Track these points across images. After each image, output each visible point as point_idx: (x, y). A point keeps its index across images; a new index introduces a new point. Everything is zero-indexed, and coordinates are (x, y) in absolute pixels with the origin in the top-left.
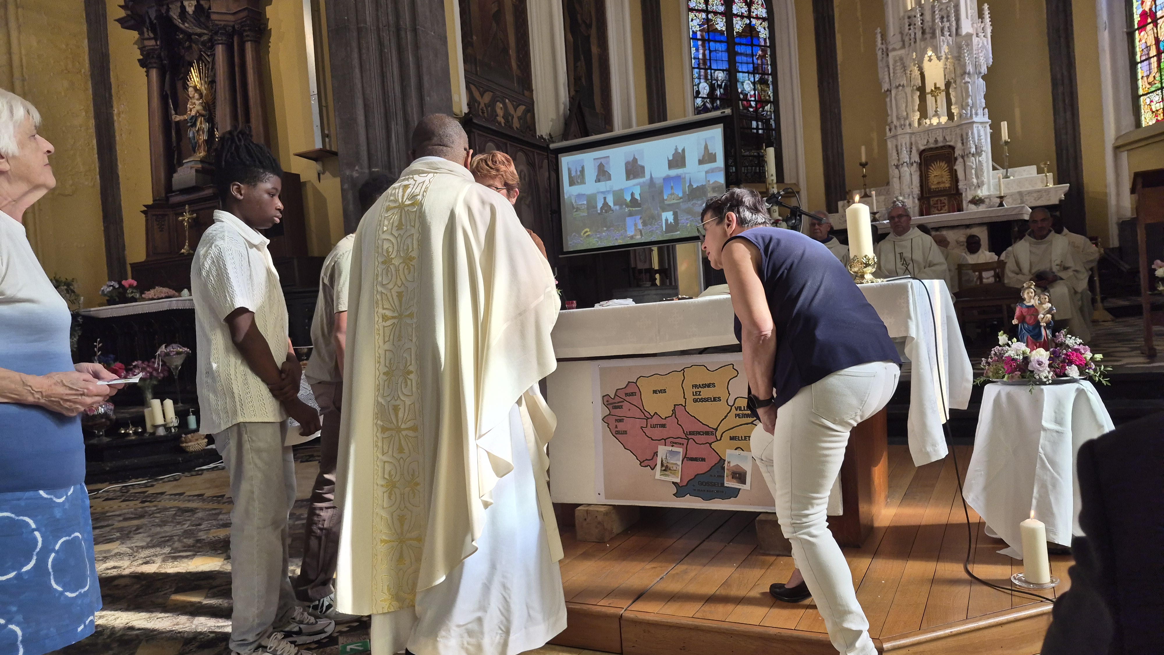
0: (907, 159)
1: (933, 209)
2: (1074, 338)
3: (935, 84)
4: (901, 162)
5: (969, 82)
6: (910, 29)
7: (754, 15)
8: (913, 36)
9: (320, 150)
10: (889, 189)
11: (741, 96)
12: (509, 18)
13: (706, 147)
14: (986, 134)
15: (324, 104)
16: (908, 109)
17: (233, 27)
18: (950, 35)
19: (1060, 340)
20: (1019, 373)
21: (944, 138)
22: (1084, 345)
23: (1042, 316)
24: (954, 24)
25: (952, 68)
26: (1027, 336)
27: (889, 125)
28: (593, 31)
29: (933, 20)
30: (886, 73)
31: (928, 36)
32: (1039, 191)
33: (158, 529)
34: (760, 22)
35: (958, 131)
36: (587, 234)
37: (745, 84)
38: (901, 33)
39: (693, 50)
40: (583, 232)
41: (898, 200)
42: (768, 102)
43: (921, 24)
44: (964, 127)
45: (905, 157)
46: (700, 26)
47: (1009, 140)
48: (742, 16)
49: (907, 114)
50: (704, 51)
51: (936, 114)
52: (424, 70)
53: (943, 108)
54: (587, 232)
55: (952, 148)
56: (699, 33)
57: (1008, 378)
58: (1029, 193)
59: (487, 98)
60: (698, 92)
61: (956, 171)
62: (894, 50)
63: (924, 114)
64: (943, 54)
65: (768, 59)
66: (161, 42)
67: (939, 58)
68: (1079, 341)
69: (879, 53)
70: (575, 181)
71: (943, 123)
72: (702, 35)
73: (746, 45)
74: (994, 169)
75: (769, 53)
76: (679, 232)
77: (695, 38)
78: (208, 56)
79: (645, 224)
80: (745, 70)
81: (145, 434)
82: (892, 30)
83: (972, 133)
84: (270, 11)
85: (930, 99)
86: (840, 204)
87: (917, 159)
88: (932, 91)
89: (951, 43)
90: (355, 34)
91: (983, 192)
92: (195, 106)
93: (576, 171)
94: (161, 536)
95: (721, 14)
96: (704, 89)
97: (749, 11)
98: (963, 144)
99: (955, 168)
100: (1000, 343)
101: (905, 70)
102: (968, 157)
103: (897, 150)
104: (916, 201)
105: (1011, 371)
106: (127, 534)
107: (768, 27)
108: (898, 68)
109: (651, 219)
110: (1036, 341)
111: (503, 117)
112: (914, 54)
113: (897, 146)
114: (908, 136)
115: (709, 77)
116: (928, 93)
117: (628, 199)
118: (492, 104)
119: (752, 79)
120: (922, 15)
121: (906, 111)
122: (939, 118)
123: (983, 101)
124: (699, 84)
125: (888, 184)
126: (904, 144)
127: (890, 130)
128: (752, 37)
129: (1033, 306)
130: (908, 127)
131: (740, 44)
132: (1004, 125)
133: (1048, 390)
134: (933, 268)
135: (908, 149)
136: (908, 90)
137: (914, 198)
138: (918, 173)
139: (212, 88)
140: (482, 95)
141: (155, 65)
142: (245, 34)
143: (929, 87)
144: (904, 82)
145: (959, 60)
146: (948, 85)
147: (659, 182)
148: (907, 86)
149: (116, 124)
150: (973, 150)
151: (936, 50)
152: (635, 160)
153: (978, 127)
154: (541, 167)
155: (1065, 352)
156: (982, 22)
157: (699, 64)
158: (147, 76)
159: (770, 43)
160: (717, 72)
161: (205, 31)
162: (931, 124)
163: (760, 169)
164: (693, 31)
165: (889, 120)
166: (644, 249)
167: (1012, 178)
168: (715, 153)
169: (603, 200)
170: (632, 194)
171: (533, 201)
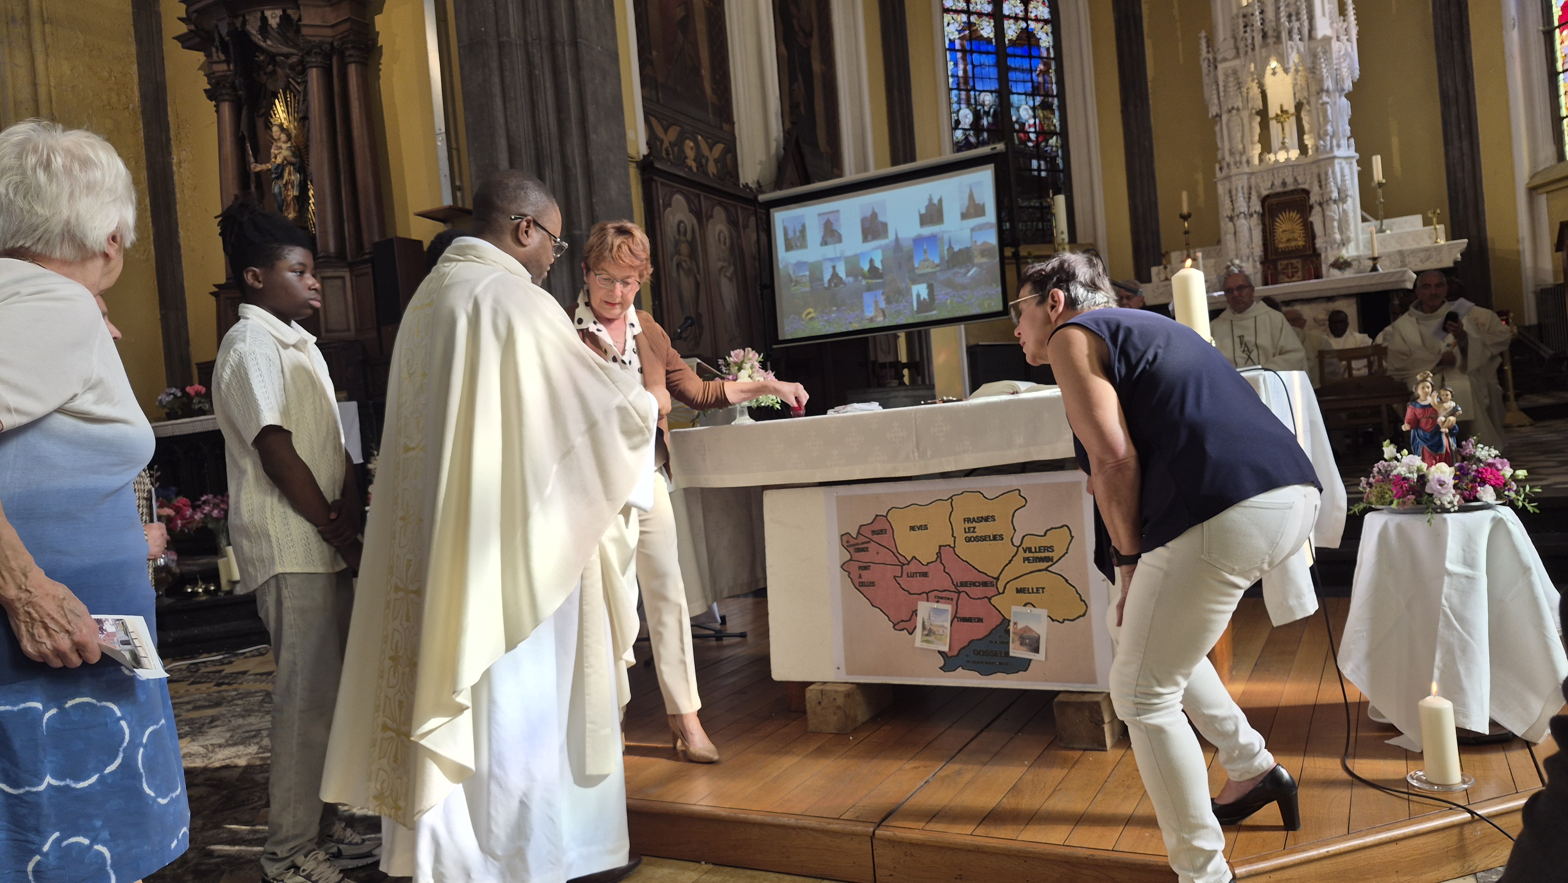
0: (1244, 209)
1: (1281, 277)
2: (1487, 448)
3: (1281, 106)
4: (1237, 212)
5: (1327, 103)
6: (1245, 32)
7: (1032, 16)
8: (1250, 41)
9: (450, 208)
10: (1220, 249)
11: (1017, 126)
12: (701, 26)
13: (971, 197)
14: (1352, 173)
15: (454, 145)
16: (1245, 140)
17: (332, 44)
18: (1300, 40)
19: (1468, 451)
20: (1413, 497)
21: (1296, 180)
22: (1501, 457)
23: (1443, 419)
24: (1306, 23)
25: (1304, 83)
26: (1423, 446)
27: (1220, 162)
28: (815, 41)
29: (1278, 19)
30: (1215, 92)
31: (1271, 41)
32: (1427, 250)
33: (240, 721)
34: (1040, 25)
35: (1315, 170)
36: (810, 316)
37: (1021, 110)
38: (1235, 38)
39: (951, 65)
40: (805, 313)
41: (1233, 265)
42: (1052, 133)
43: (1262, 24)
44: (1322, 163)
45: (1242, 205)
46: (960, 32)
47: (1384, 181)
48: (1016, 18)
49: (1244, 147)
50: (966, 65)
51: (1284, 147)
52: (589, 97)
53: (1292, 138)
54: (809, 313)
55: (1307, 192)
56: (957, 43)
57: (1398, 504)
58: (1413, 252)
59: (673, 134)
60: (958, 122)
61: (1311, 223)
62: (1225, 60)
63: (1267, 147)
64: (1291, 65)
65: (1053, 75)
66: (235, 66)
67: (1286, 71)
68: (1494, 452)
69: (1205, 65)
70: (793, 245)
71: (1293, 159)
72: (962, 45)
73: (1022, 57)
74: (1364, 220)
75: (1053, 67)
76: (935, 312)
77: (952, 49)
78: (298, 83)
79: (888, 301)
80: (1021, 90)
81: (220, 593)
82: (1222, 33)
83: (1333, 172)
84: (380, 22)
85: (1274, 126)
86: (1154, 270)
87: (1258, 208)
88: (1277, 115)
89: (1302, 49)
90: (495, 51)
91: (1349, 252)
92: (281, 152)
93: (795, 231)
94: (244, 730)
95: (988, 15)
96: (966, 116)
97: (1026, 11)
98: (1320, 186)
99: (1311, 219)
100: (1386, 456)
101: (1240, 88)
102: (1328, 204)
103: (1231, 197)
104: (1258, 265)
105: (1402, 495)
106: (200, 728)
107: (1052, 33)
108: (1231, 84)
109: (897, 295)
110: (1435, 453)
111: (695, 160)
112: (1252, 65)
113: (1230, 192)
114: (1245, 177)
115: (973, 101)
116: (1272, 119)
117: (866, 267)
118: (679, 143)
119: (1031, 103)
120: (1262, 12)
121: (1242, 143)
122: (1288, 152)
123: (1348, 128)
124: (958, 111)
125: (1219, 242)
126: (1240, 189)
127: (1221, 169)
128: (1030, 46)
129: (1430, 406)
130: (1245, 165)
131: (1015, 56)
132: (1377, 161)
133: (1453, 520)
134: (1286, 356)
135: (1246, 195)
136: (1245, 114)
137: (1254, 261)
138: (1260, 227)
139: (304, 126)
140: (666, 131)
141: (227, 97)
142: (348, 53)
143: (1273, 110)
144: (1239, 103)
145: (1314, 73)
146: (1299, 107)
147: (907, 245)
148: (1244, 109)
149: (176, 177)
150: (1335, 195)
151: (1282, 59)
152: (874, 215)
153: (1341, 164)
154: (746, 226)
155: (1474, 467)
156: (1344, 21)
157: (958, 84)
158: (217, 111)
159: (1055, 53)
160: (983, 94)
161: (294, 51)
162: (1277, 161)
163: (1043, 225)
164: (950, 40)
165: (1220, 156)
166: (887, 335)
167: (1388, 232)
168: (984, 205)
169: (831, 270)
170: (871, 261)
171: (736, 272)
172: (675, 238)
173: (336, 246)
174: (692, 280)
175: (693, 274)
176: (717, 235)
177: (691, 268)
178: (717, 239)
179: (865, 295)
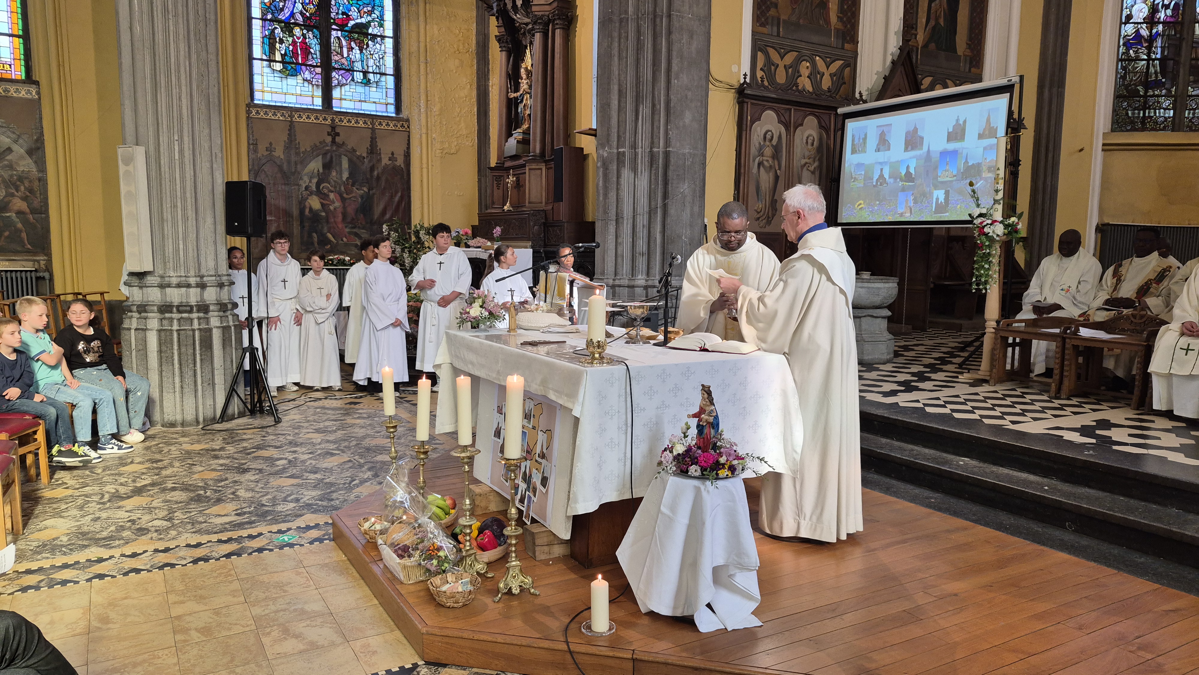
13: (988, 120)
17: (548, 16)
36: (860, 207)
54: (860, 204)
59: (789, 58)
66: (506, 30)
70: (857, 149)
76: (947, 214)
90: (618, 25)
92: (523, 85)
93: (859, 138)
96: (1140, 11)
109: (923, 197)
117: (903, 171)
118: (795, 66)
124: (1132, 6)
140: (782, 58)
141: (504, 49)
142: (556, 22)
147: (935, 157)
149: (490, 94)
152: (915, 130)
161: (530, 21)
168: (997, 127)
169: (879, 171)
170: (908, 167)
171: (820, 167)
172: (760, 143)
173: (540, 149)
174: (772, 175)
175: (773, 170)
176: (805, 139)
177: (772, 164)
178: (805, 141)
179: (900, 194)
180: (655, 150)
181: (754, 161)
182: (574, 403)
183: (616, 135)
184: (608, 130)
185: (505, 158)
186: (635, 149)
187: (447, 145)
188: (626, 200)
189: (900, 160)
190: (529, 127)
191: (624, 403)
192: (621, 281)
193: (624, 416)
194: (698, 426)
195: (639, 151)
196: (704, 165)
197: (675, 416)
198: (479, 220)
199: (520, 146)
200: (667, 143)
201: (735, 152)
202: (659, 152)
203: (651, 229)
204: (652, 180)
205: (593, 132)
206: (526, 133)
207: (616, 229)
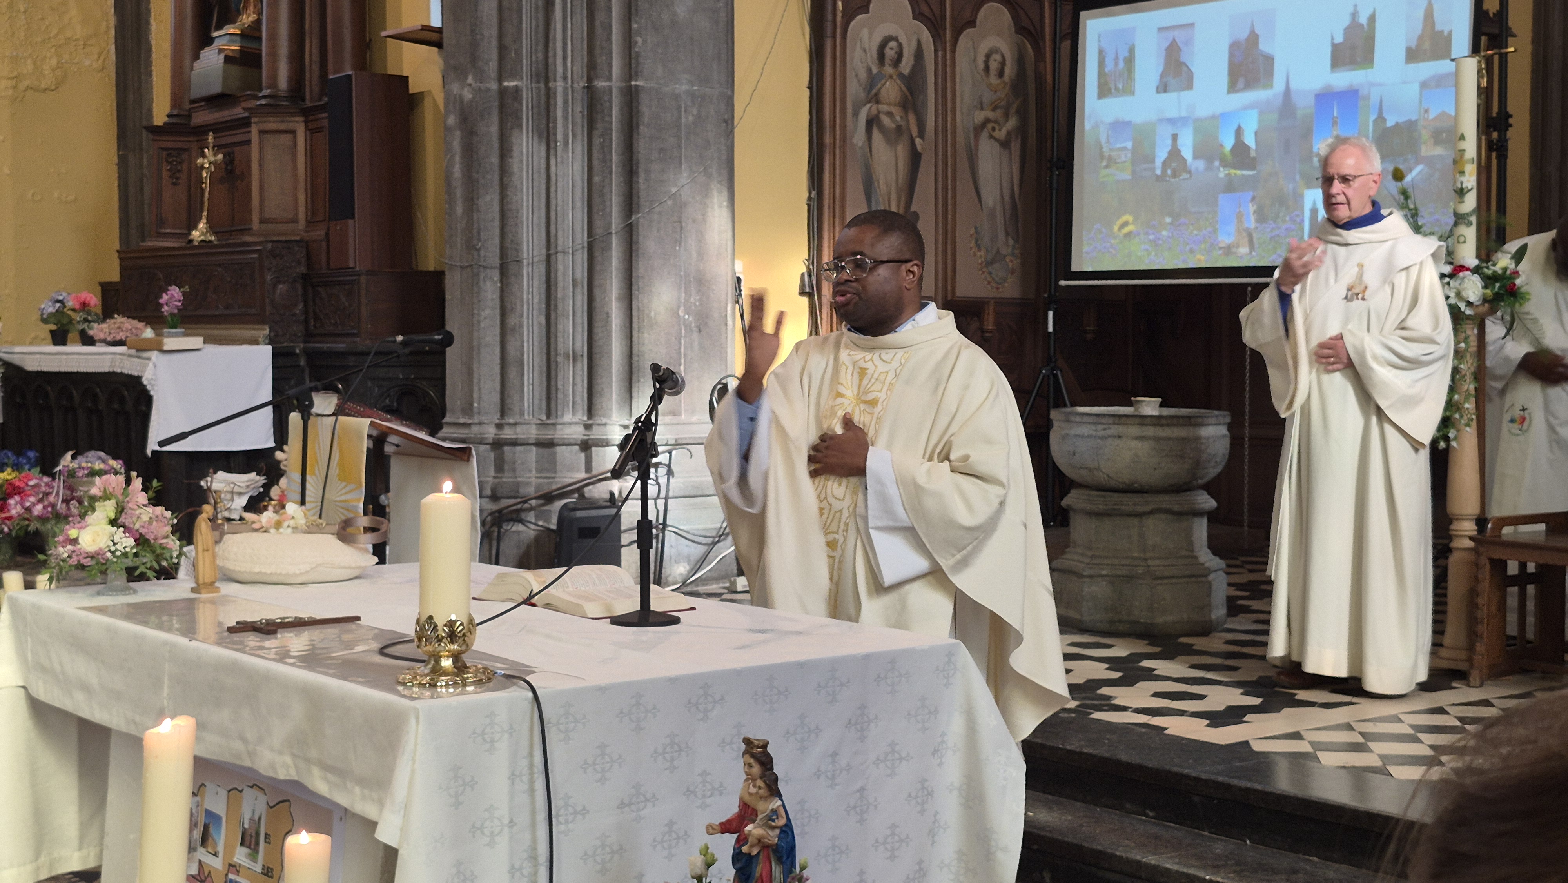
13: (1427, 17)
36: (1126, 230)
54: (1125, 224)
70: (1112, 86)
79: (1261, 217)
93: (1117, 58)
109: (1277, 205)
117: (1228, 143)
147: (1304, 102)
152: (1250, 40)
168: (1450, 33)
169: (1169, 142)
170: (1239, 132)
171: (1022, 130)
172: (869, 70)
173: (290, 79)
174: (902, 150)
175: (905, 138)
176: (981, 59)
177: (903, 124)
178: (981, 66)
179: (1223, 199)
180: (600, 84)
181: (856, 114)
182: (381, 804)
183: (494, 43)
184: (472, 31)
185: (193, 102)
186: (547, 81)
187: (28, 67)
188: (525, 214)
189: (1218, 111)
190: (258, 23)
191: (525, 798)
192: (519, 429)
193: (527, 836)
194: (737, 857)
195: (559, 85)
196: (728, 124)
197: (671, 824)
198: (123, 269)
199: (235, 70)
200: (631, 69)
201: (807, 93)
202: (610, 88)
203: (597, 292)
204: (596, 163)
205: (434, 36)
206: (251, 35)
207: (502, 290)
